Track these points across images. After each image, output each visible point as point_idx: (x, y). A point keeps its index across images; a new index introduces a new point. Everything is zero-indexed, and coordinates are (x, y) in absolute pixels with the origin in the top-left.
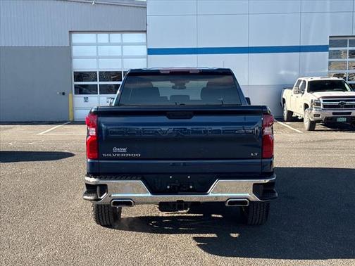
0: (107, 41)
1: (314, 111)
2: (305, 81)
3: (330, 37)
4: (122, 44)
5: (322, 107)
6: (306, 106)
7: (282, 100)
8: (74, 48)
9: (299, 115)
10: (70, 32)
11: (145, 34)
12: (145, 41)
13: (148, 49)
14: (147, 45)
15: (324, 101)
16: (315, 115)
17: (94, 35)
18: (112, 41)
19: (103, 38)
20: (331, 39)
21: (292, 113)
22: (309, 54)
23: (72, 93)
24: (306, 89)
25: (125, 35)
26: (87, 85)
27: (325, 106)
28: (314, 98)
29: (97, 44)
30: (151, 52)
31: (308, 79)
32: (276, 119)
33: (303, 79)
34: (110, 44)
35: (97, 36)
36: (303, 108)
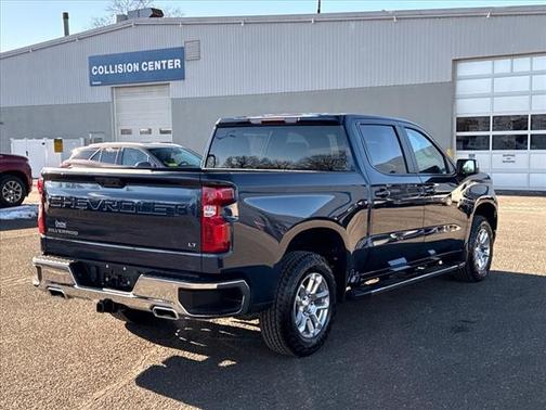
0: (509, 71)
8: (464, 84)
10: (455, 60)
18: (515, 70)
19: (503, 65)
23: (451, 148)
25: (536, 59)
26: (475, 137)
29: (494, 76)
35: (493, 64)
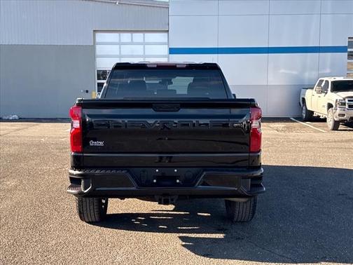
0: (130, 41)
1: (339, 111)
2: (327, 82)
3: (349, 38)
4: (144, 44)
5: (347, 107)
6: (330, 106)
7: (301, 99)
8: (98, 47)
9: (321, 115)
10: (94, 31)
11: (166, 34)
12: (166, 41)
13: (170, 49)
14: (168, 45)
15: (349, 101)
16: (339, 115)
17: (117, 34)
18: (134, 41)
19: (126, 37)
20: (350, 40)
21: (313, 112)
22: (329, 54)
23: (95, 91)
24: (329, 89)
25: (147, 35)
27: (350, 106)
28: (339, 98)
29: (120, 44)
30: (173, 51)
31: (331, 80)
32: (296, 118)
33: (325, 79)
34: (132, 43)
35: (120, 36)
36: (326, 108)
